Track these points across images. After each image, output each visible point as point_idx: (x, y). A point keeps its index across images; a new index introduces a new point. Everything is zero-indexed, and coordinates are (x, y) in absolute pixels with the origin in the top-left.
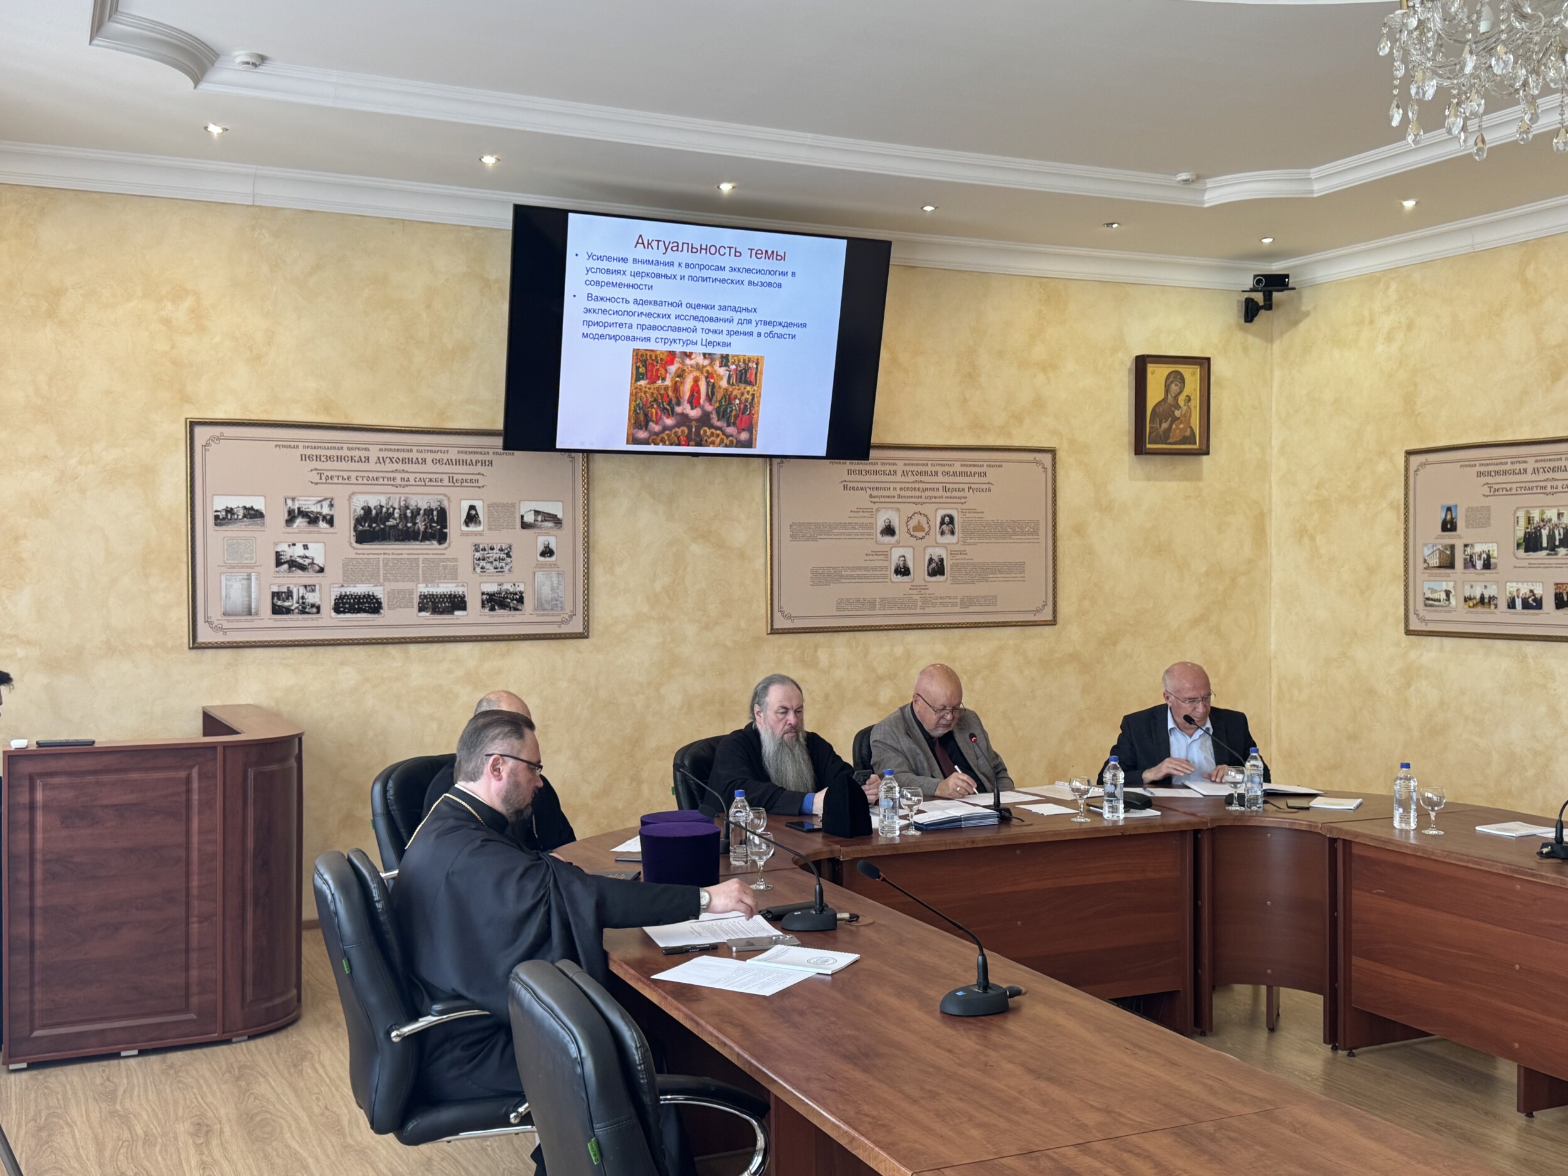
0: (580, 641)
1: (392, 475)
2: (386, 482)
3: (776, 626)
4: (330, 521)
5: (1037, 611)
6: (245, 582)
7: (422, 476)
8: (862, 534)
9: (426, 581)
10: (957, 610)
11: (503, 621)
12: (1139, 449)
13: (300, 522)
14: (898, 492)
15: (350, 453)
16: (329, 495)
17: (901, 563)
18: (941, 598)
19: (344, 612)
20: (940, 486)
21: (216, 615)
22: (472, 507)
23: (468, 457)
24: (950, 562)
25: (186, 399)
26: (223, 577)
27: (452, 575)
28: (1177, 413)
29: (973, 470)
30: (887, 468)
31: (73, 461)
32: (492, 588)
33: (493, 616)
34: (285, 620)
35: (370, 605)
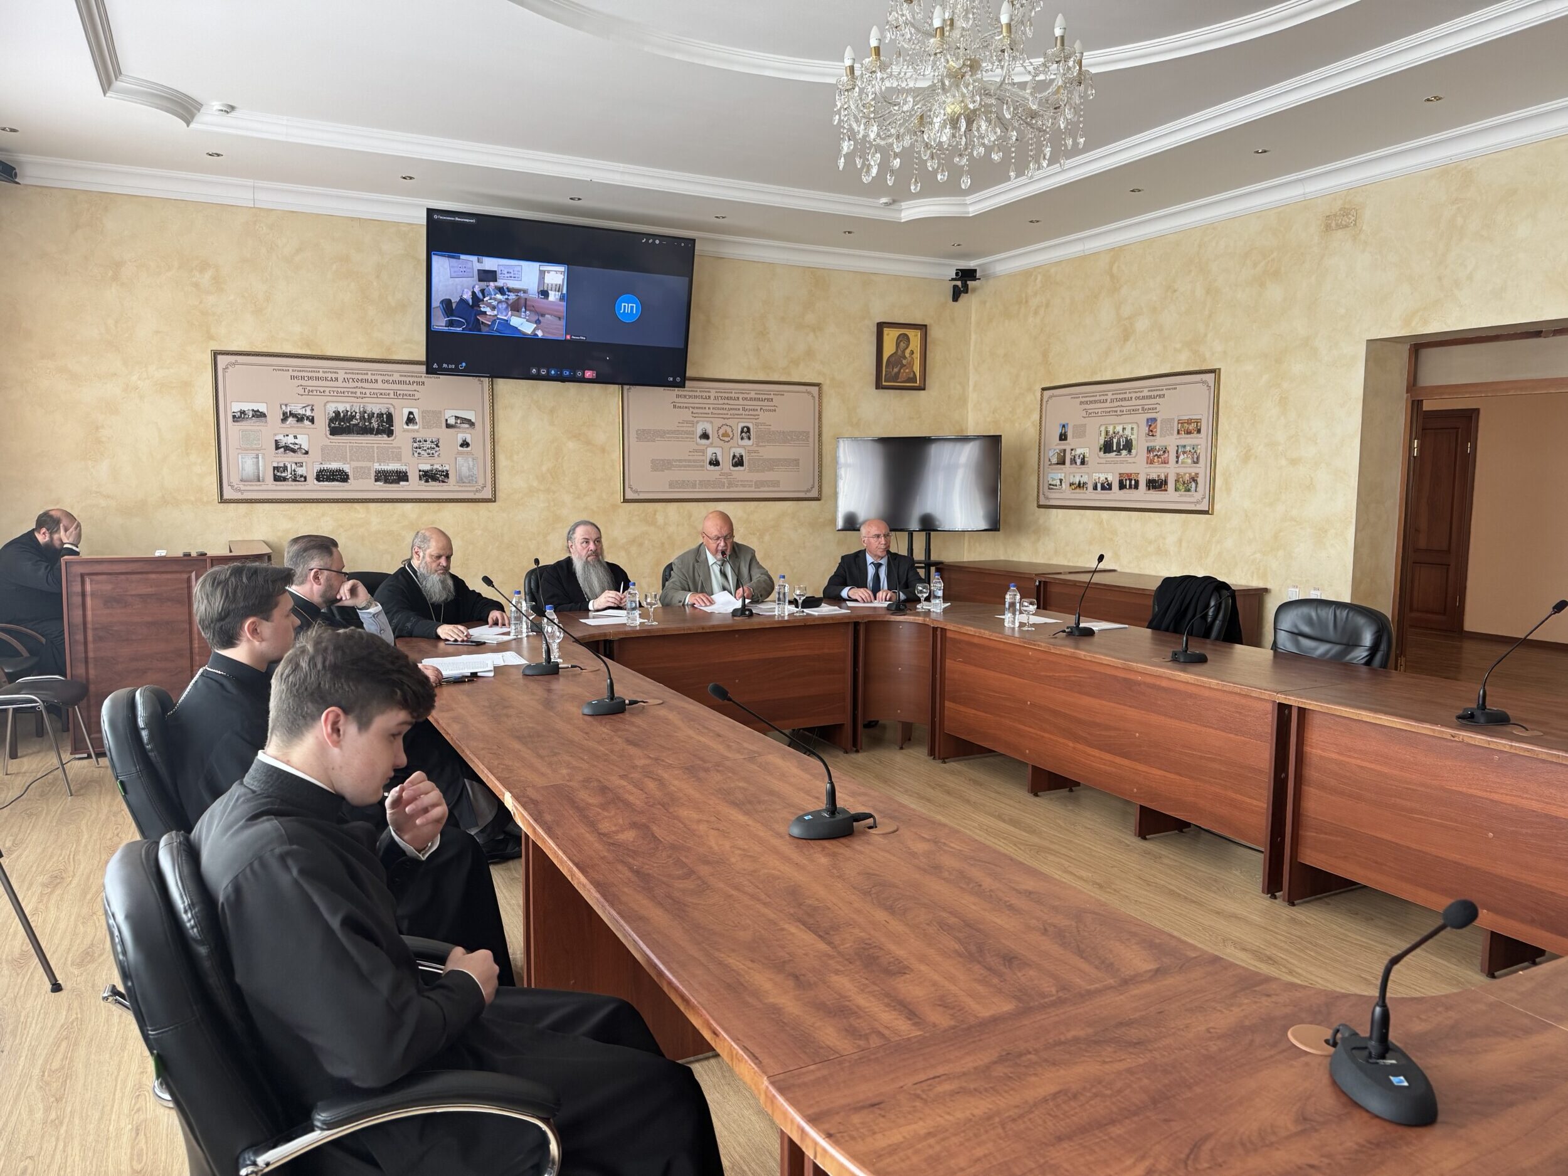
0: (489, 504)
1: (354, 390)
2: (350, 395)
3: (626, 498)
4: (312, 420)
5: (808, 491)
6: (255, 460)
7: (375, 391)
8: (687, 438)
9: (379, 461)
10: (753, 489)
11: (434, 489)
12: (879, 386)
13: (291, 420)
14: (711, 410)
15: (325, 375)
16: (310, 403)
17: (714, 458)
18: (742, 481)
19: (323, 481)
20: (741, 407)
21: (235, 480)
22: (411, 413)
23: (407, 379)
24: (747, 458)
25: (211, 337)
26: (240, 456)
27: (398, 458)
28: (904, 362)
29: (764, 397)
30: (704, 394)
31: (134, 378)
32: (427, 467)
33: (427, 486)
34: (283, 485)
35: (341, 476)
